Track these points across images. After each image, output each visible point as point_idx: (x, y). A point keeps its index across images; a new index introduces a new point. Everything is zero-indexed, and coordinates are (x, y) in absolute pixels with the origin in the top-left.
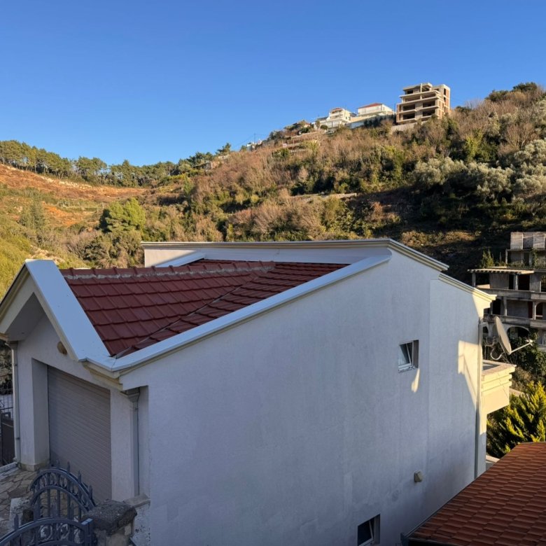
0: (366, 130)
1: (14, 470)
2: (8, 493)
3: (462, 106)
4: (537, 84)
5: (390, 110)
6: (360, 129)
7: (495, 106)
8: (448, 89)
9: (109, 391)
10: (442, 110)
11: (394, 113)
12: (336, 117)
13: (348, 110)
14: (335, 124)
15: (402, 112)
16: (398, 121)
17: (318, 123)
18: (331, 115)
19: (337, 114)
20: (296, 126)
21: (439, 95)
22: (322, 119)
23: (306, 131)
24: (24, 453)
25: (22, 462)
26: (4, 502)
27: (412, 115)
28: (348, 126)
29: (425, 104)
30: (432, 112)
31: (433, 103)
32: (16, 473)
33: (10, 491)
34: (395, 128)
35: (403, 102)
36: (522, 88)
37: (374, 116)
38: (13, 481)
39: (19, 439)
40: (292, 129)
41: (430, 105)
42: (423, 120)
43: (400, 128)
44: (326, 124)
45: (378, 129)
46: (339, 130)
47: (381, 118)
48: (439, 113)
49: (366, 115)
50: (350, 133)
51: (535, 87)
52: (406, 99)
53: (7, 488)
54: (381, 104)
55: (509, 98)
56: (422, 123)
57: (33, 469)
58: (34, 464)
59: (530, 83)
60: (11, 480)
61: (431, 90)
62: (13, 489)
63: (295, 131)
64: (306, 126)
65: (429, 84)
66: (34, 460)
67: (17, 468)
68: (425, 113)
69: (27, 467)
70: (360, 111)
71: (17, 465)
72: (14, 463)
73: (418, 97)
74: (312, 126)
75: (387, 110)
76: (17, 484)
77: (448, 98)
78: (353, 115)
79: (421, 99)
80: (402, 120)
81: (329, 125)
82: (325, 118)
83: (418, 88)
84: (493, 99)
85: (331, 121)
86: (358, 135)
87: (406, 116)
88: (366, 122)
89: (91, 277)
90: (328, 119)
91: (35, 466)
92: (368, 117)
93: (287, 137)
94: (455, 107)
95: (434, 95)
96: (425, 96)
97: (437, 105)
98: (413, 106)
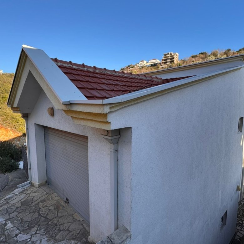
0: (152, 67)
1: (28, 186)
2: (21, 203)
3: (183, 59)
4: (207, 52)
5: (159, 61)
6: (150, 67)
7: (194, 59)
8: (178, 54)
9: (87, 137)
10: (176, 61)
11: (160, 62)
12: (142, 63)
13: (146, 61)
14: (142, 65)
15: (163, 61)
16: (162, 64)
17: (136, 65)
18: (140, 63)
19: (142, 62)
20: (129, 66)
21: (175, 56)
22: (137, 64)
23: (133, 67)
24: (33, 176)
25: (32, 181)
26: (17, 210)
27: (166, 63)
28: (146, 66)
29: (171, 59)
30: (173, 61)
31: (173, 58)
32: (28, 188)
33: (22, 201)
34: (161, 66)
35: (164, 58)
36: (202, 54)
37: (154, 63)
38: (25, 193)
39: (30, 169)
40: (128, 67)
41: (172, 59)
42: (170, 64)
43: (163, 66)
44: (139, 65)
45: (155, 67)
46: (143, 67)
47: (156, 64)
48: (175, 62)
49: (151, 63)
50: (147, 68)
51: (206, 53)
52: (165, 57)
53: (21, 198)
54: (156, 59)
55: (198, 56)
56: (170, 65)
57: (37, 186)
58: (38, 184)
59: (204, 52)
60: (25, 192)
61: (172, 55)
62: (24, 200)
63: (129, 67)
64: (132, 66)
65: (172, 53)
66: (38, 181)
67: (30, 185)
68: (170, 62)
69: (35, 185)
70: (150, 61)
71: (30, 183)
72: (29, 181)
73: (168, 57)
74: (134, 66)
75: (158, 61)
76: (28, 196)
77: (178, 57)
78: (148, 63)
79: (169, 57)
80: (163, 64)
81: (140, 66)
82: (138, 64)
83: (168, 54)
84: (193, 57)
85: (140, 64)
86: (149, 68)
87: (164, 63)
88: (151, 65)
89: (69, 65)
90: (139, 64)
91: (38, 185)
92: (152, 63)
93: (126, 69)
94: (180, 60)
95: (173, 56)
96: (170, 56)
97: (174, 59)
98: (167, 60)
